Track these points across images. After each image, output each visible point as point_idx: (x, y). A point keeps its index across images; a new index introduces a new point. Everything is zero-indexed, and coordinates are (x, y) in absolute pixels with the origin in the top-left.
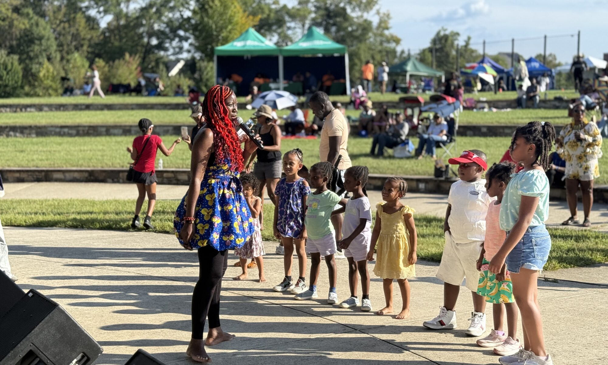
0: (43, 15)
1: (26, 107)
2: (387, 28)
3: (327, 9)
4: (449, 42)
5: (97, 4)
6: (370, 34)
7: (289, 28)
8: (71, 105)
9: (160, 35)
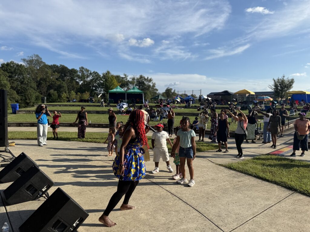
0: (64, 81)
1: (56, 105)
2: (155, 87)
3: (139, 81)
4: (170, 91)
5: (79, 78)
6: (150, 88)
7: (130, 86)
8: (69, 105)
9: (95, 87)
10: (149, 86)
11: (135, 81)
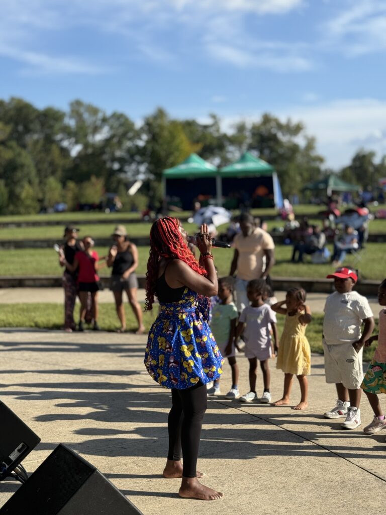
1: (7, 224)
2: (313, 150)
3: (261, 135)
4: (367, 160)
5: (68, 136)
6: (298, 156)
7: (229, 152)
8: (44, 222)
9: (122, 161)
10: (295, 149)
11: (248, 134)
